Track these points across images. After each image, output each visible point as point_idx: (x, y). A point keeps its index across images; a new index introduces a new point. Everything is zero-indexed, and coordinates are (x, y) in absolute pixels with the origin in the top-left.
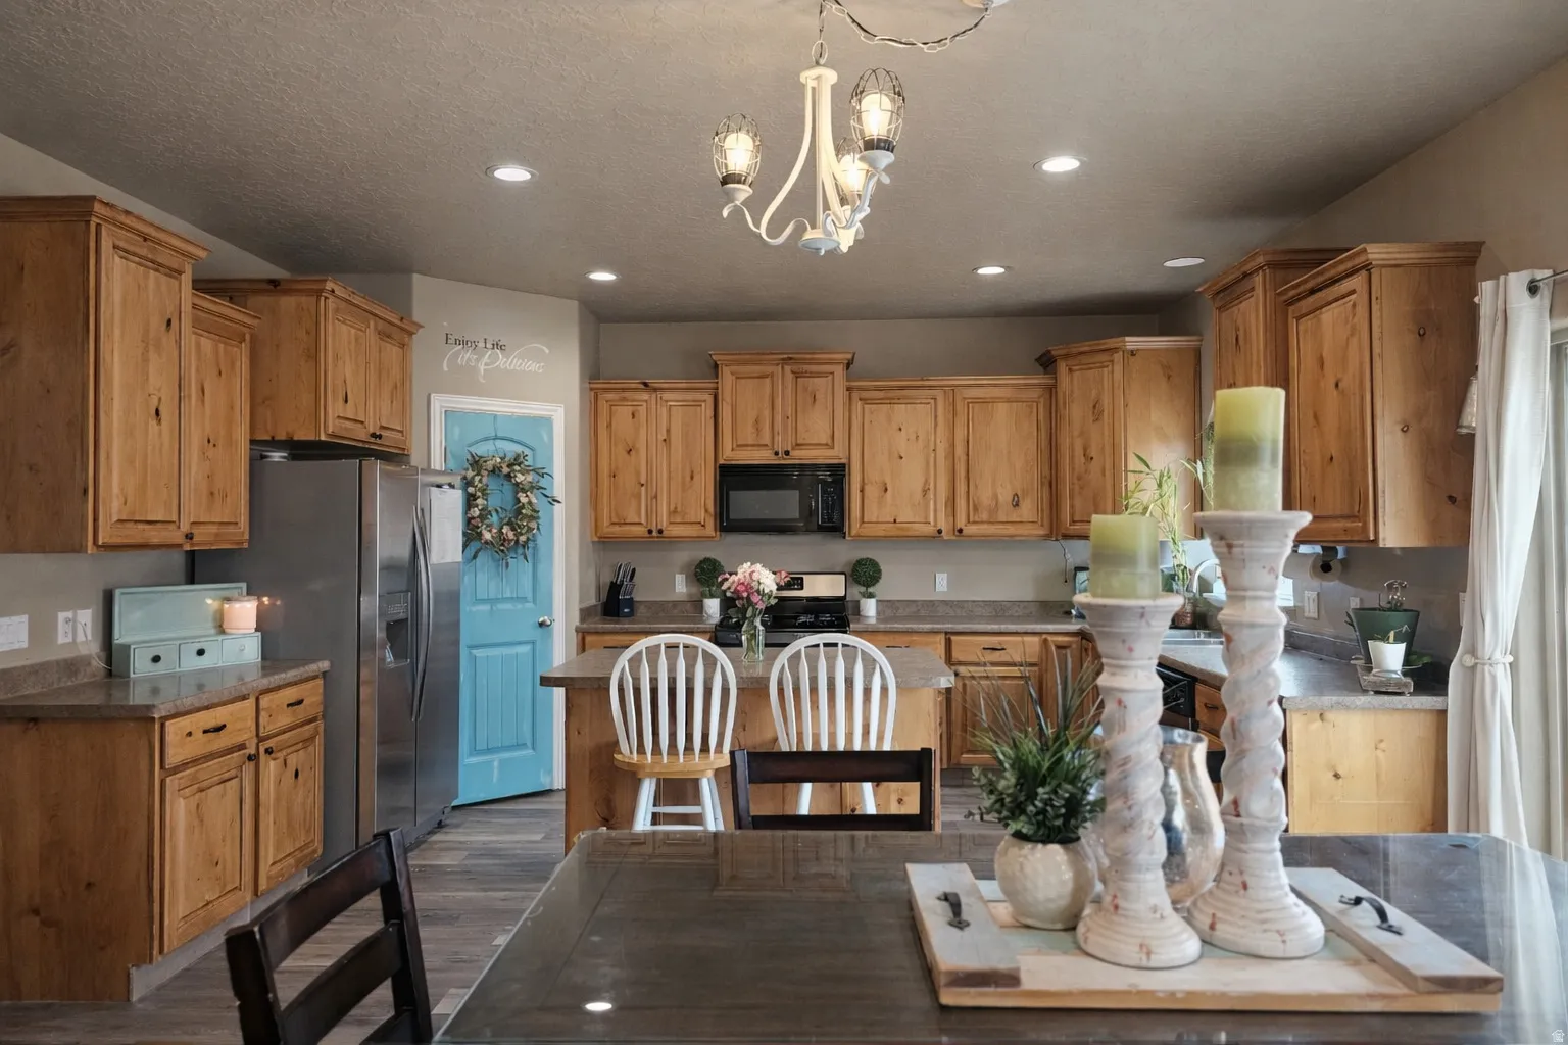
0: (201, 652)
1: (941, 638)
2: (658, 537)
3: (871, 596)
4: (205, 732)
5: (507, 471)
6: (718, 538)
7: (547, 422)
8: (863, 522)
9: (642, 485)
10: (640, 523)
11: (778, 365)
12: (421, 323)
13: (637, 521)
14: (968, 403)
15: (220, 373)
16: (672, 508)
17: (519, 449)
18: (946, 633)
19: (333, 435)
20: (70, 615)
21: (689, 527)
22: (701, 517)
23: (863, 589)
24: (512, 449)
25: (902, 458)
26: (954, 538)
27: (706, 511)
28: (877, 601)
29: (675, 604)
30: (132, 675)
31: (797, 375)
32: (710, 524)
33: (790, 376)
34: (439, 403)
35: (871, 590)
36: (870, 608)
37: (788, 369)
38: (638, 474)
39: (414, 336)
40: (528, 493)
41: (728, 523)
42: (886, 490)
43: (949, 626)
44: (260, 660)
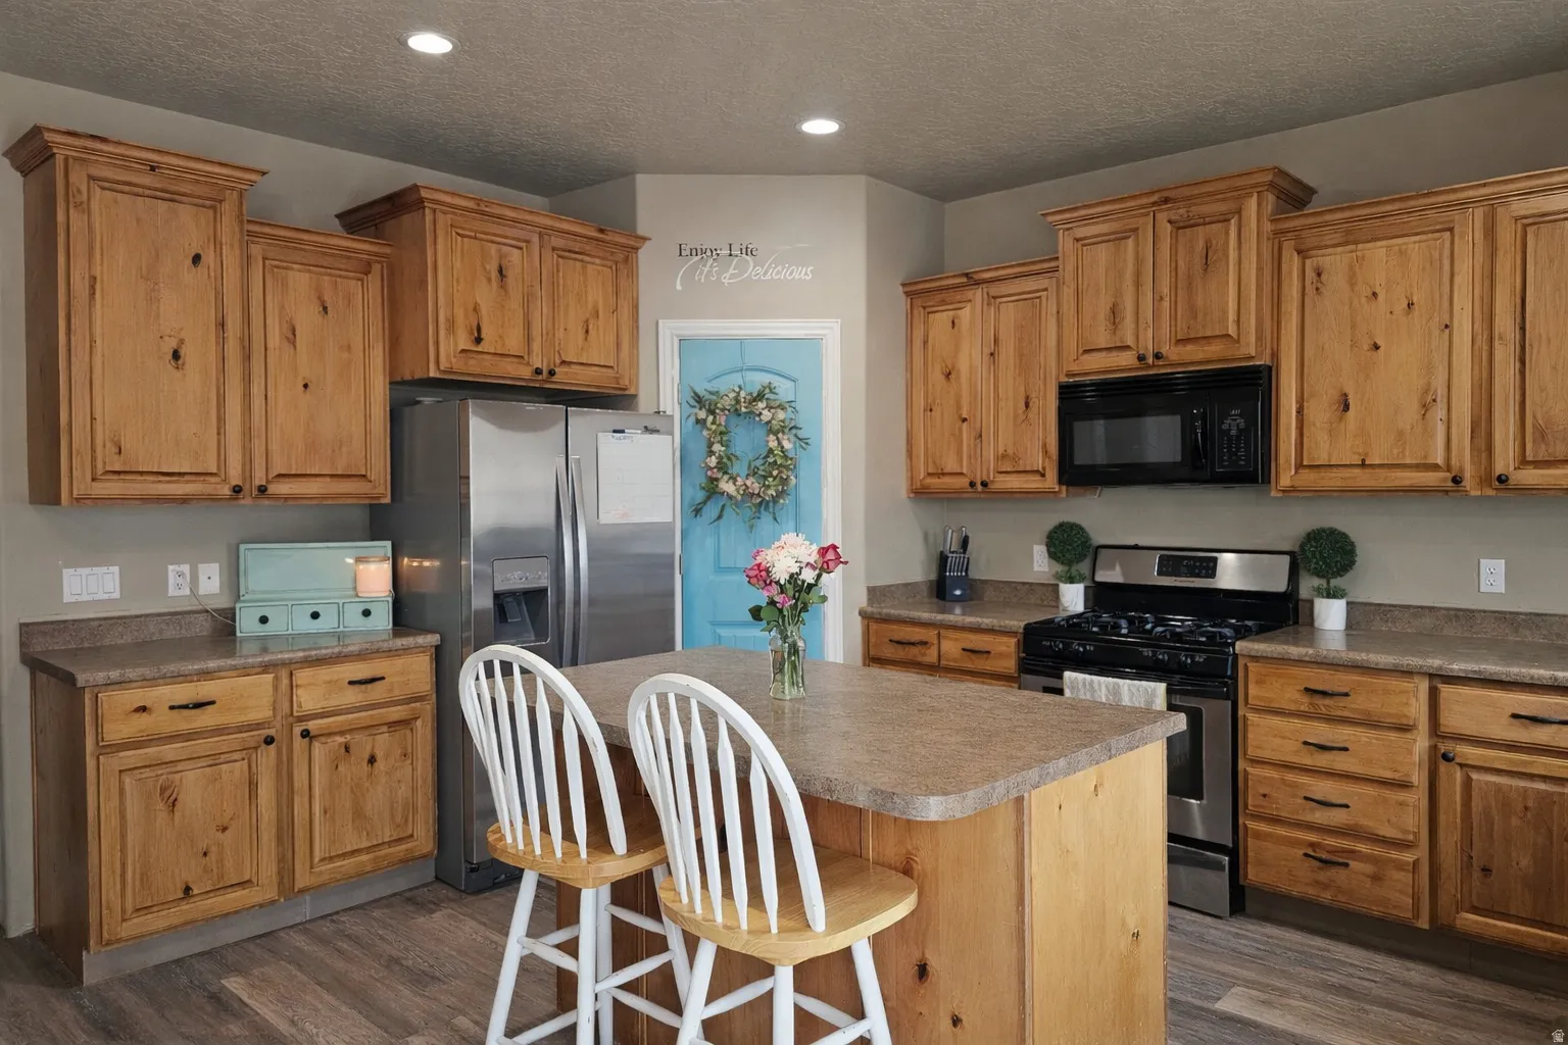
0: (315, 615)
1: (1424, 686)
2: (983, 492)
3: (1332, 594)
4: (172, 708)
5: (750, 406)
6: (1064, 494)
7: (812, 344)
8: (1300, 466)
9: (965, 420)
10: (962, 474)
11: (1148, 214)
12: (646, 235)
13: (959, 471)
14: (1525, 226)
15: (325, 309)
16: (1001, 450)
17: (765, 378)
18: (1431, 676)
19: (445, 372)
20: (186, 568)
21: (1024, 477)
22: (1038, 461)
23: (1323, 582)
24: (757, 381)
25: (1377, 347)
26: (1491, 492)
27: (1046, 452)
28: (1348, 603)
29: (1030, 587)
30: (238, 634)
31: (1178, 226)
32: (1052, 475)
33: (1166, 229)
34: (670, 331)
35: (1334, 582)
36: (1331, 615)
37: (1162, 217)
38: (959, 407)
39: (640, 251)
40: (780, 435)
41: (1076, 474)
42: (1346, 407)
43: (1435, 663)
44: (391, 626)
